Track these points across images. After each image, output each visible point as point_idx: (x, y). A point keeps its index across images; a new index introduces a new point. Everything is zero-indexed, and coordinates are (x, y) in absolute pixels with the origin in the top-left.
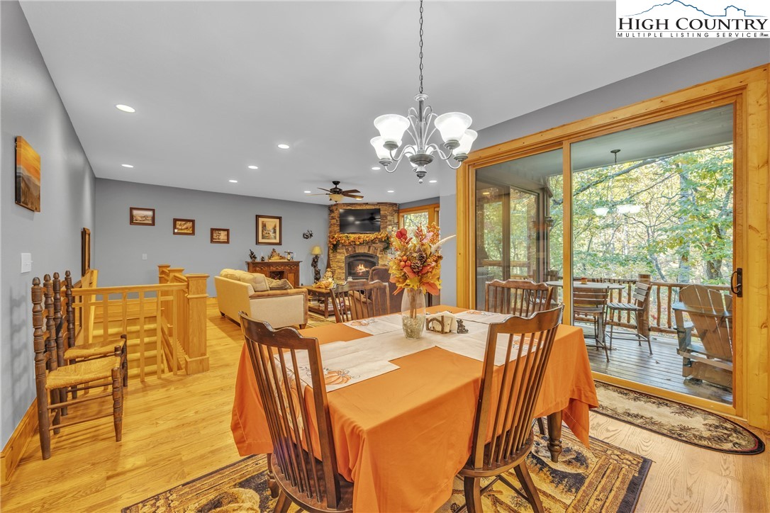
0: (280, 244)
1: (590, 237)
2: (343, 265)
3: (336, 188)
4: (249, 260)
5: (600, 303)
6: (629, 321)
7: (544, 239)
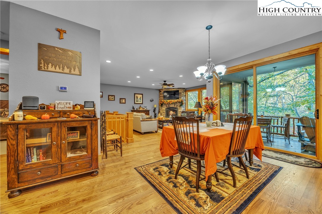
0: (142, 104)
1: (266, 100)
2: (165, 112)
3: (165, 83)
4: (132, 109)
5: (268, 124)
6: (281, 133)
7: (246, 101)
